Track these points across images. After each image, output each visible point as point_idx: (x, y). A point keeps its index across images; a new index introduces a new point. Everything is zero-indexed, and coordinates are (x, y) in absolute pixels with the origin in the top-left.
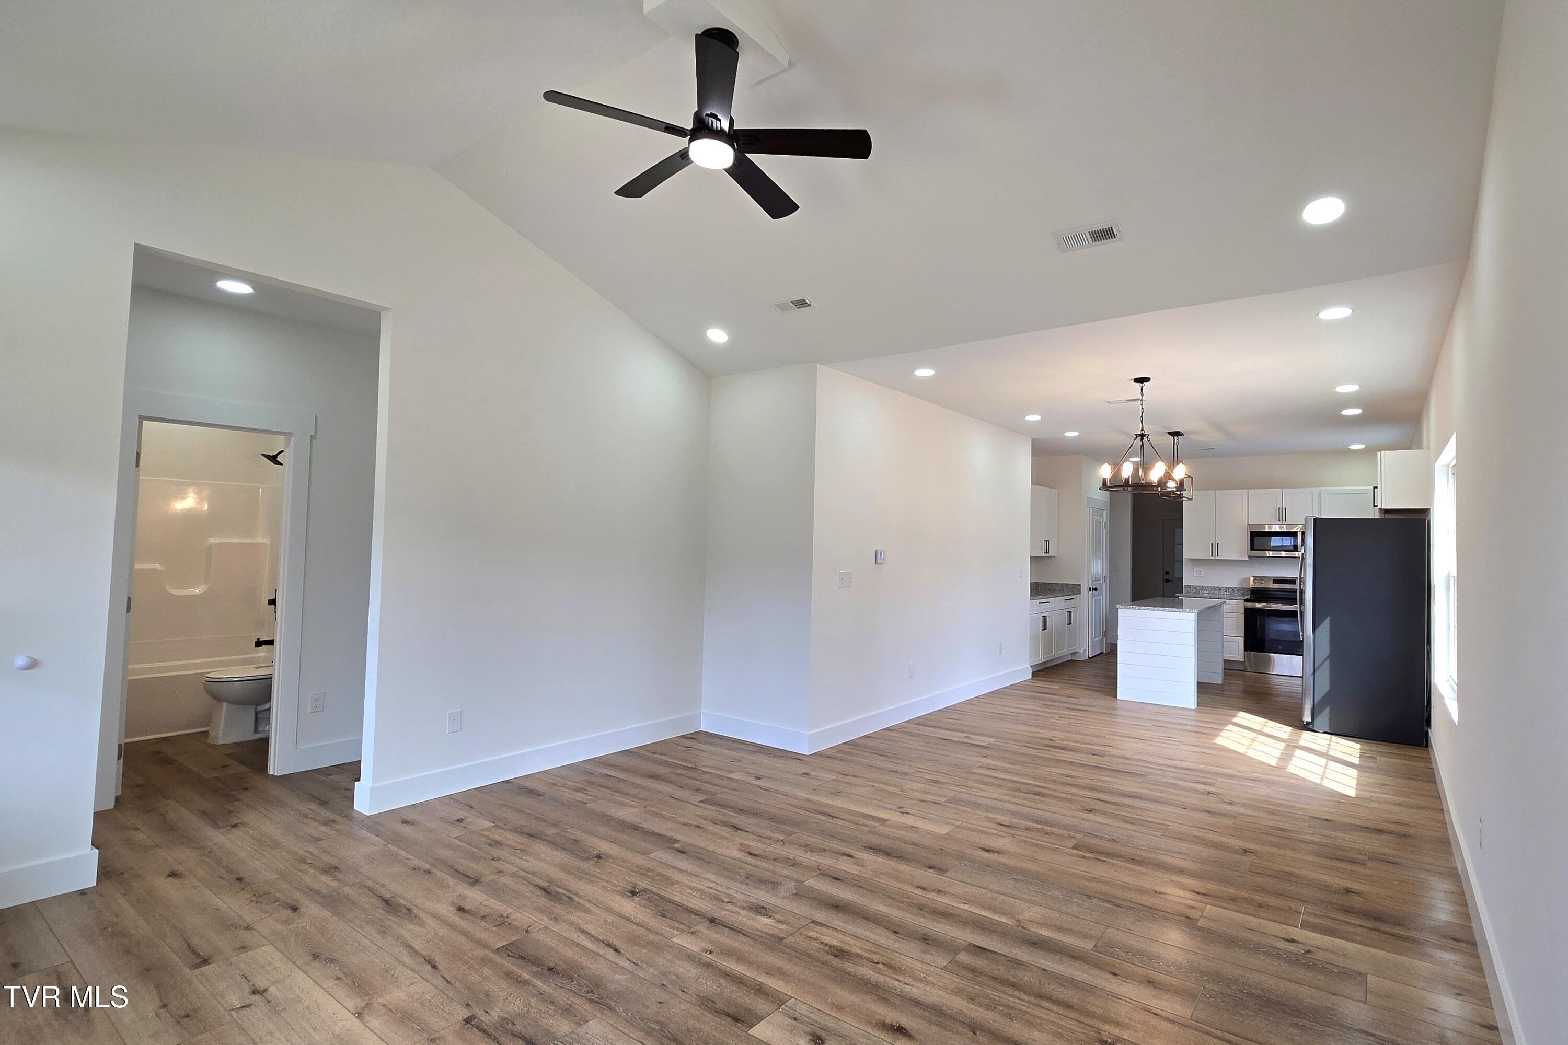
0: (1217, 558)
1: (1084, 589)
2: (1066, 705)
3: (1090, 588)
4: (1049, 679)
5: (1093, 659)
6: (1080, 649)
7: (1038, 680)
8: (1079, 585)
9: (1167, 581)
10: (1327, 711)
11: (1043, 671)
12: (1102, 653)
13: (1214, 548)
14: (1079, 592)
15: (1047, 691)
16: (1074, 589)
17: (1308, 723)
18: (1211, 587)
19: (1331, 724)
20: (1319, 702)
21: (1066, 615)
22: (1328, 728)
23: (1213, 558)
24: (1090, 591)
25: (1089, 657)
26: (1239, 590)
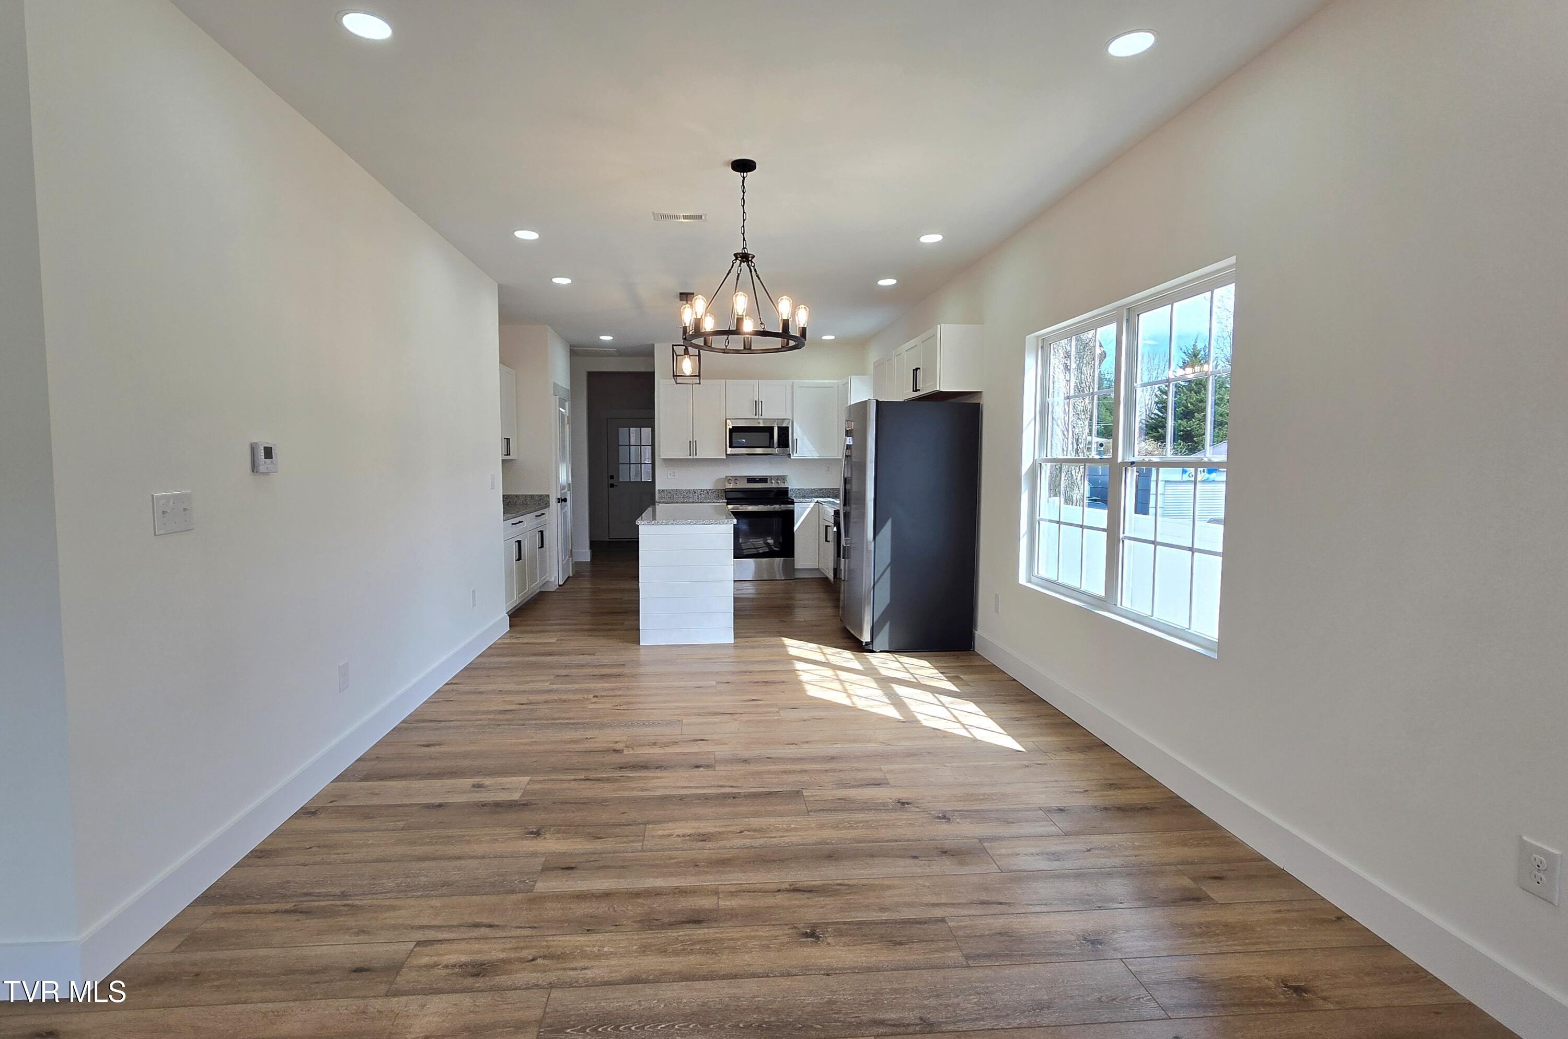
0: (695, 457)
1: (553, 501)
2: (588, 671)
3: (559, 499)
4: (529, 628)
5: (565, 586)
6: (551, 578)
7: (523, 632)
8: (548, 496)
9: (612, 486)
10: (887, 628)
11: (518, 615)
12: (569, 577)
13: (692, 445)
14: (547, 505)
15: (542, 649)
16: (541, 502)
17: (867, 644)
18: (686, 490)
19: (891, 642)
20: (877, 621)
21: (538, 536)
22: (887, 645)
23: (691, 457)
24: (559, 502)
25: (560, 586)
26: (713, 491)
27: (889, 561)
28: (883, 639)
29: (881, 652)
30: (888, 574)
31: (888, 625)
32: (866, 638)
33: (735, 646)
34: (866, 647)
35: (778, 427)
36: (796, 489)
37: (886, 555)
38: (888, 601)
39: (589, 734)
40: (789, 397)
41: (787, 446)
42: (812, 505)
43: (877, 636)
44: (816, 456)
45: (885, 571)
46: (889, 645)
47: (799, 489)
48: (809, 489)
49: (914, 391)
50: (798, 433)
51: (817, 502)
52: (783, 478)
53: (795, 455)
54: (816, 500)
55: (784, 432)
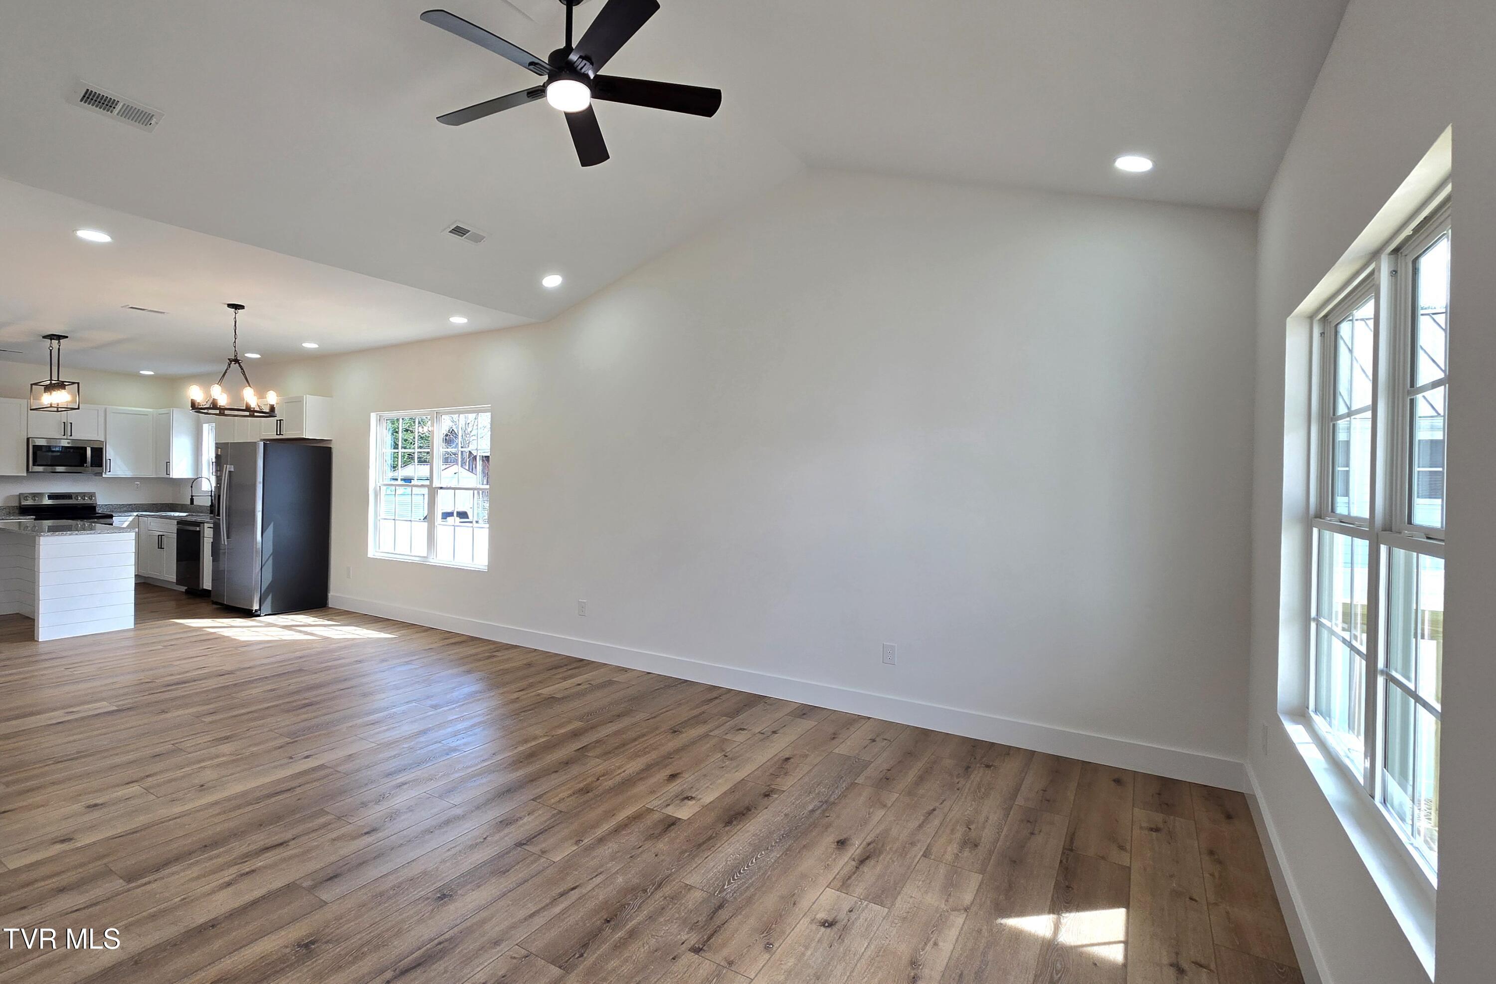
17: (256, 611)
27: (271, 551)
28: (267, 606)
29: (266, 615)
30: (270, 561)
31: (270, 597)
32: (256, 607)
33: (135, 629)
34: (256, 613)
35: (92, 449)
36: (103, 505)
37: (269, 549)
38: (270, 579)
39: (115, 680)
40: (102, 420)
41: (101, 465)
42: (131, 519)
43: (263, 603)
44: (128, 474)
45: (268, 559)
46: (272, 609)
47: (106, 505)
48: (117, 505)
49: (277, 434)
50: (110, 453)
51: (137, 516)
52: (92, 495)
53: (107, 473)
54: (135, 514)
55: (98, 453)
